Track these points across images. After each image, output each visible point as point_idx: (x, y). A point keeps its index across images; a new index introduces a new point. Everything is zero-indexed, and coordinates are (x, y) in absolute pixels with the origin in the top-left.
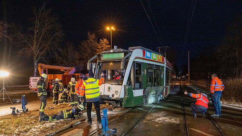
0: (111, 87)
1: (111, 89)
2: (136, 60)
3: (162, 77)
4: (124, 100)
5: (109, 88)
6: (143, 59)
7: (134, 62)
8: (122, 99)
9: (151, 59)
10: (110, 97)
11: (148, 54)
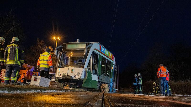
0: (74, 69)
1: (73, 71)
2: (95, 51)
3: (111, 71)
4: (84, 81)
5: (72, 70)
6: (100, 52)
7: (93, 52)
8: (82, 79)
9: (105, 54)
10: (73, 78)
11: (103, 49)
